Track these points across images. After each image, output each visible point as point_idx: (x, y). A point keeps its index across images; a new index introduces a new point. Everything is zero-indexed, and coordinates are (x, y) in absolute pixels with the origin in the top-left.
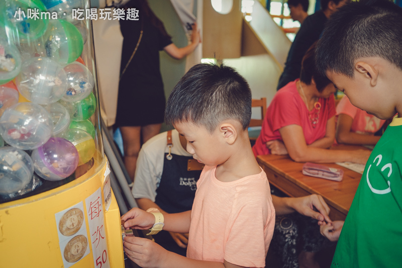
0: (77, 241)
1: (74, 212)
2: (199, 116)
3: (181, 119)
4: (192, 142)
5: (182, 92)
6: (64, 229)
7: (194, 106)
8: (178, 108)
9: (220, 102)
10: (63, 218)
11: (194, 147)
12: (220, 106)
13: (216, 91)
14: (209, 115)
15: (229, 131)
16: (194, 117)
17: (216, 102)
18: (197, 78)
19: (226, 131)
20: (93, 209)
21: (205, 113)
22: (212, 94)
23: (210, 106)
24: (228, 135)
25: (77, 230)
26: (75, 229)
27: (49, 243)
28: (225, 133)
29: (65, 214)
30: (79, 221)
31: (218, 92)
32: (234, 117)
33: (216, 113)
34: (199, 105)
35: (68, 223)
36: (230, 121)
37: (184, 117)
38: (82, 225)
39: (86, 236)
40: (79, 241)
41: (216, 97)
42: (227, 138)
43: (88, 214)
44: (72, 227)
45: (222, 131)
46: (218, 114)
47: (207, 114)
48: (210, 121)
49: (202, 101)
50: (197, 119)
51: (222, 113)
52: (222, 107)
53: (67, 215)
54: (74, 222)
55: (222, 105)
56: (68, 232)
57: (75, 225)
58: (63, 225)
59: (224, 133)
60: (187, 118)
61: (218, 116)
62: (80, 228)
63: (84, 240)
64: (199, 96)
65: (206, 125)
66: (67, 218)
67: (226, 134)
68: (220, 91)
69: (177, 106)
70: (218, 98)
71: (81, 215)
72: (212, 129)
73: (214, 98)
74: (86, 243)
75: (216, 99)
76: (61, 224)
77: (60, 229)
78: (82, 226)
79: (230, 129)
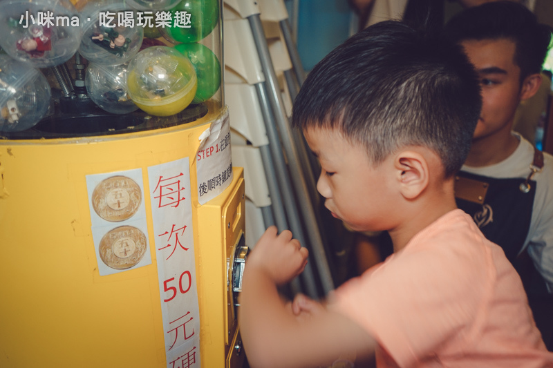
0: (126, 235)
1: (123, 184)
2: (360, 122)
3: (321, 120)
4: (331, 174)
5: (339, 65)
6: (101, 206)
7: (355, 99)
8: (321, 97)
9: (412, 104)
10: (101, 186)
11: (333, 185)
12: (410, 112)
13: (410, 79)
14: (380, 127)
15: (414, 170)
16: (348, 122)
17: (403, 103)
18: (376, 45)
19: (408, 168)
20: (165, 191)
21: (373, 120)
22: (399, 83)
23: (387, 108)
24: (409, 179)
25: (127, 216)
26: (123, 213)
27: (73, 222)
28: (403, 173)
29: (104, 180)
30: (131, 201)
31: (413, 84)
32: (431, 144)
33: (395, 126)
34: (365, 100)
35: (110, 199)
36: (421, 149)
37: (328, 117)
38: (137, 209)
39: (145, 231)
40: (130, 236)
41: (405, 92)
42: (403, 185)
43: (153, 196)
44: (117, 208)
45: (400, 166)
46: (400, 128)
47: (376, 123)
48: (380, 138)
49: (374, 93)
50: (354, 128)
51: (408, 128)
52: (412, 115)
53: (108, 184)
54: (121, 200)
55: (414, 113)
56: (109, 213)
57: (123, 206)
58: (99, 198)
59: (400, 172)
60: (333, 121)
61: (399, 134)
62: (132, 214)
63: (140, 238)
64: (372, 79)
65: (368, 145)
66: (109, 189)
67: (404, 176)
68: (418, 82)
69: (320, 91)
70: (410, 95)
71: (137, 191)
72: (378, 157)
73: (402, 92)
74: (144, 243)
75: (405, 97)
76: (97, 195)
77: (93, 204)
78: (137, 213)
79: (417, 165)
